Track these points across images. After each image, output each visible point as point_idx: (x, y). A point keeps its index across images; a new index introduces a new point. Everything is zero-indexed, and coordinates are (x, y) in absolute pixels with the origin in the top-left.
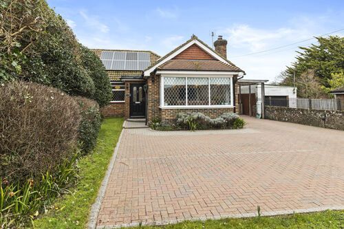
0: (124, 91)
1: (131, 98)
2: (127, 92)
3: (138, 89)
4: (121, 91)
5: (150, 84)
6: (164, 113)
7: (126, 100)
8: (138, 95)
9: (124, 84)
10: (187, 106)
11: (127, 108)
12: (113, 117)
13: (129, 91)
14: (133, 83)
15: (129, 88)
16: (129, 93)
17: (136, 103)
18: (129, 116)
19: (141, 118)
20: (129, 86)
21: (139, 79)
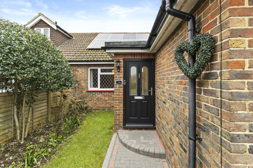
1: (126, 88)
2: (119, 77)
3: (139, 71)
7: (117, 91)
8: (139, 81)
12: (103, 110)
13: (122, 75)
14: (130, 57)
15: (122, 69)
16: (122, 80)
17: (136, 98)
18: (122, 124)
19: (146, 129)
20: (122, 64)
21: (142, 48)
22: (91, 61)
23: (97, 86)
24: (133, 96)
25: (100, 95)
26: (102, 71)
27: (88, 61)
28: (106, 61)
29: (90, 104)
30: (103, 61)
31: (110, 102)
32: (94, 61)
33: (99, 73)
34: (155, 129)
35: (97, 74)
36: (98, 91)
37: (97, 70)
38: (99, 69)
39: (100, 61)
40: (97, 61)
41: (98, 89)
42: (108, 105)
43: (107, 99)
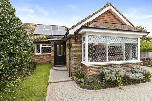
0: (50, 48)
1: (56, 53)
2: (53, 48)
3: (60, 46)
4: (49, 48)
5: (74, 42)
6: (88, 69)
7: (52, 53)
8: (60, 50)
9: (50, 43)
10: (107, 63)
11: (53, 59)
12: (43, 63)
13: (54, 48)
14: (57, 42)
15: (54, 46)
16: (54, 50)
17: (59, 56)
18: (54, 65)
19: (63, 66)
20: (54, 44)
21: (61, 39)
22: (37, 41)
23: (40, 53)
24: (58, 55)
25: (41, 57)
26: (42, 45)
27: (36, 41)
28: (45, 41)
29: (36, 61)
30: (44, 41)
31: (47, 59)
32: (39, 41)
33: (41, 46)
34: (65, 66)
35: (40, 47)
36: (40, 55)
37: (40, 45)
38: (41, 45)
39: (42, 41)
40: (41, 41)
41: (41, 54)
42: (46, 61)
43: (45, 58)
